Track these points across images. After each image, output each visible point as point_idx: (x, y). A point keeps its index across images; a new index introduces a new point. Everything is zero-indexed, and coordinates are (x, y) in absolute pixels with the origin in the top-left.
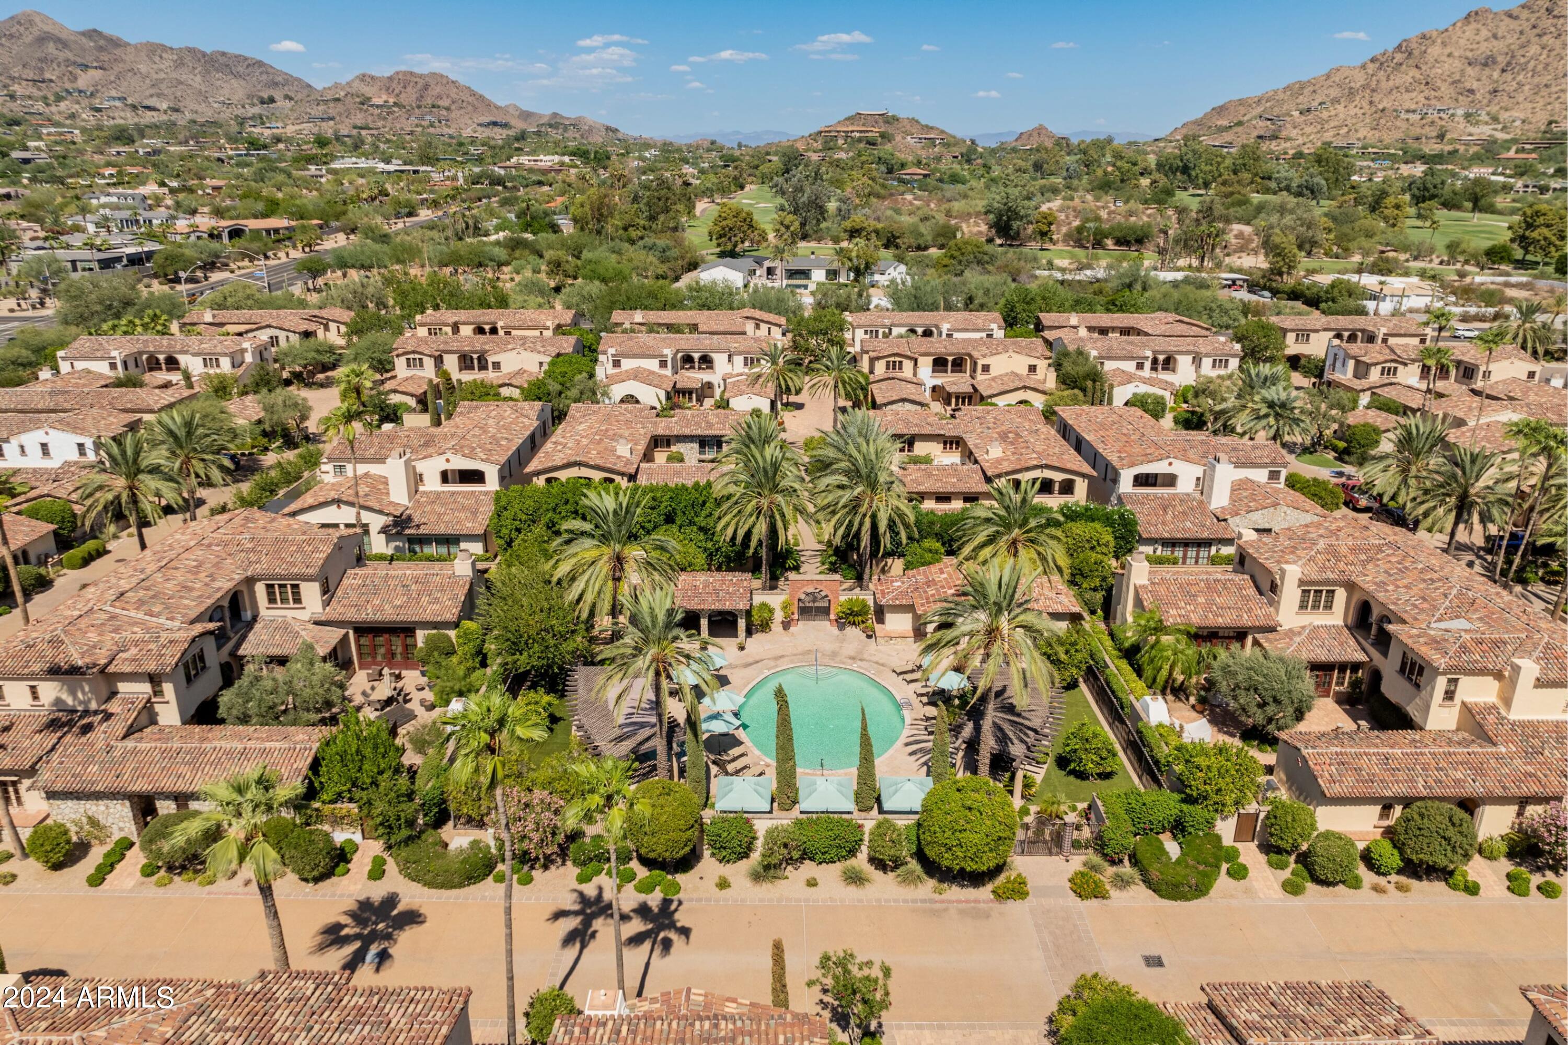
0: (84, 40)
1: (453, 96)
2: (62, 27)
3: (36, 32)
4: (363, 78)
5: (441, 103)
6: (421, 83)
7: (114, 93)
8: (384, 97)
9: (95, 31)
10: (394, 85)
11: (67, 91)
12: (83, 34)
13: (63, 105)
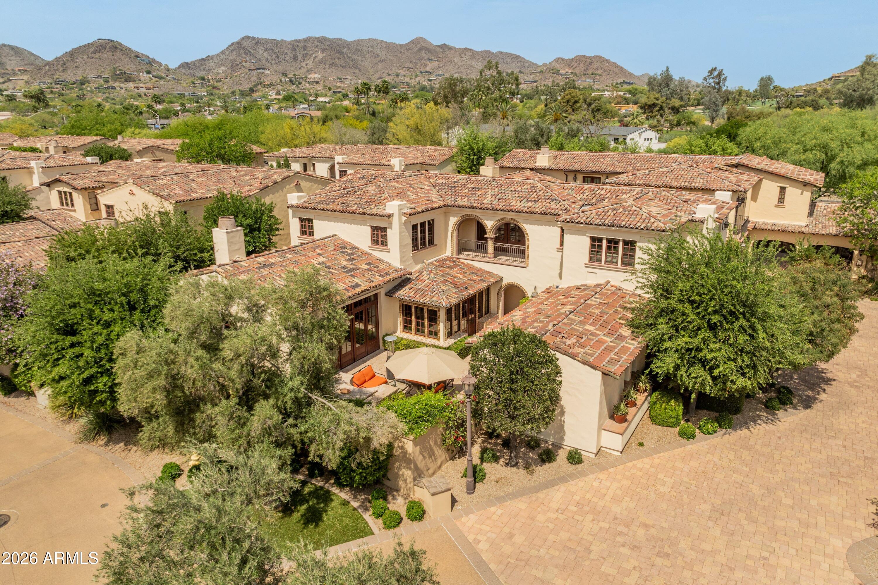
0: (438, 49)
1: (605, 68)
2: (430, 43)
3: (419, 46)
4: (558, 60)
5: (597, 72)
6: (589, 61)
7: (440, 72)
8: (567, 70)
9: (445, 44)
10: (573, 63)
11: (421, 72)
12: (439, 46)
13: (417, 79)
